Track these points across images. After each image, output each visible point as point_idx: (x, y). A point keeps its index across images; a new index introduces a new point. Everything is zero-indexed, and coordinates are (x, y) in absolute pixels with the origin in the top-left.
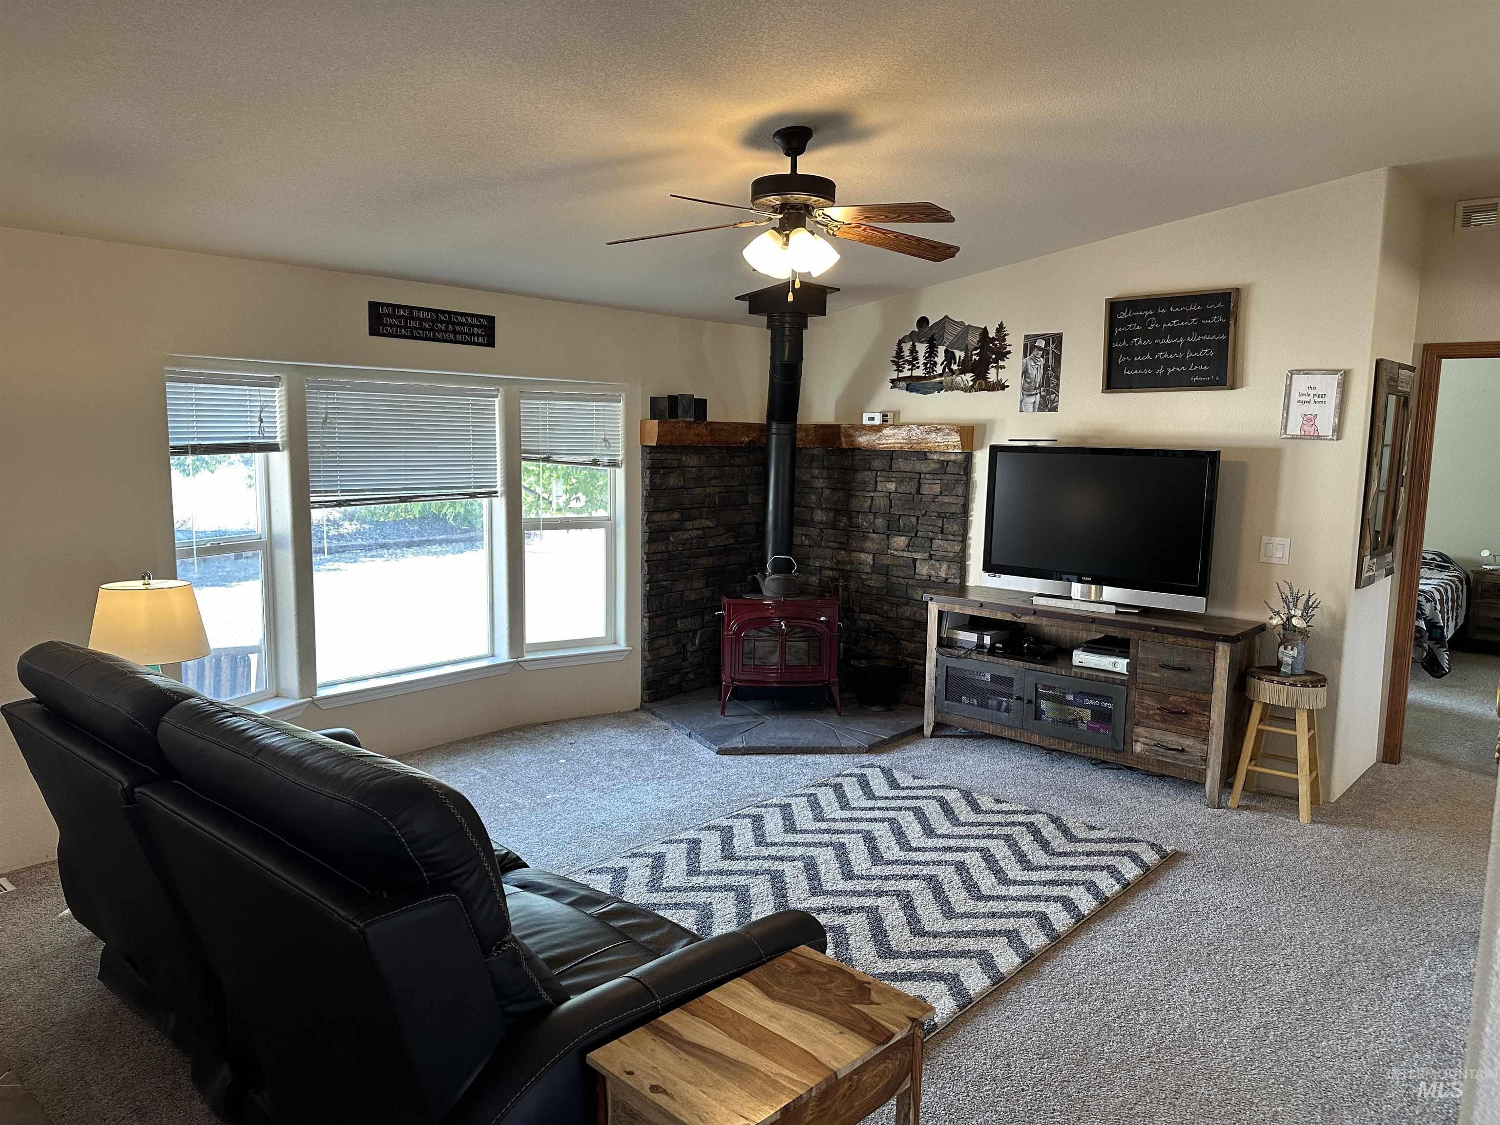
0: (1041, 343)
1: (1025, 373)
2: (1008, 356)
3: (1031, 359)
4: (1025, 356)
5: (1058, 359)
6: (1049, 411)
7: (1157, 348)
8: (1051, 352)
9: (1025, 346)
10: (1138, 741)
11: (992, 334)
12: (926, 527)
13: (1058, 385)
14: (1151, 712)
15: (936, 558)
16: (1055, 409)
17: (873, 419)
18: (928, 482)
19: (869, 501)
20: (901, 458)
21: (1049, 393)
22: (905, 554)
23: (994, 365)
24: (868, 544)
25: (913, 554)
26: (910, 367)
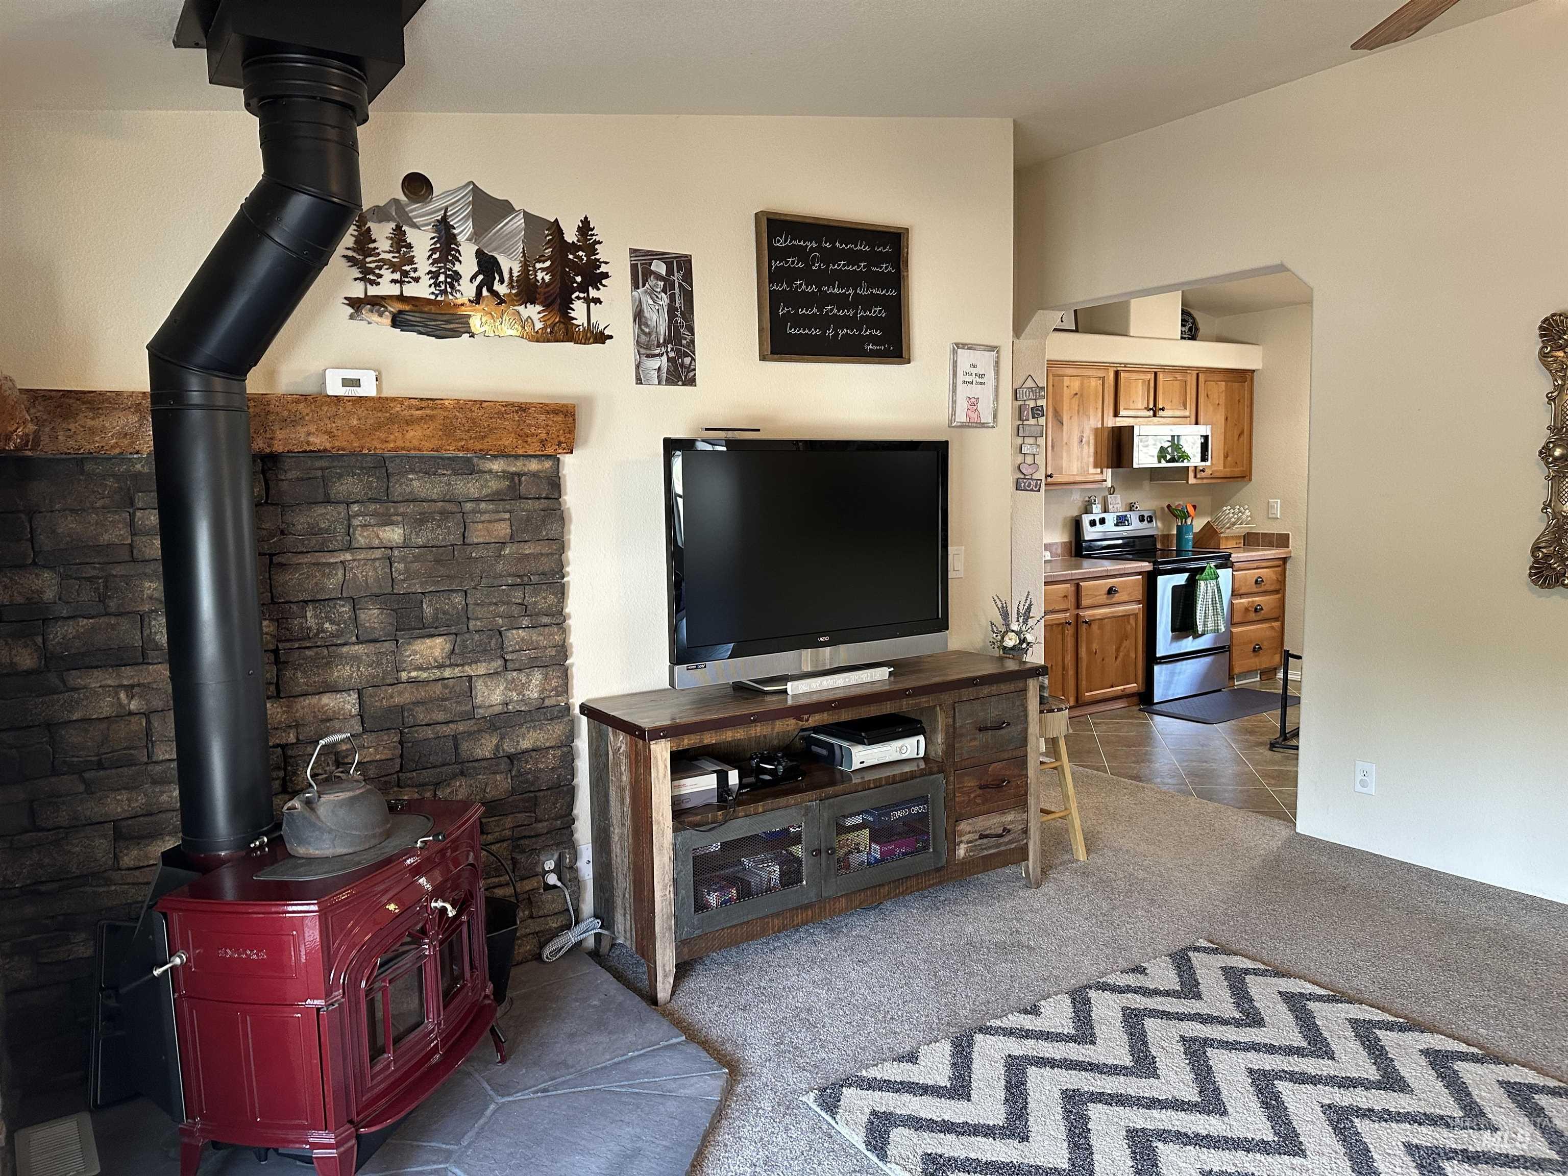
0: (660, 268)
1: (639, 316)
2: (604, 282)
3: (646, 292)
4: (636, 286)
5: (688, 297)
6: (683, 385)
7: (824, 300)
8: (677, 285)
9: (634, 268)
10: (961, 842)
11: (571, 236)
12: (492, 608)
13: (692, 342)
14: (972, 796)
15: (517, 666)
16: (692, 382)
17: (356, 383)
18: (486, 517)
19: (340, 573)
20: (412, 471)
21: (682, 354)
22: (447, 673)
23: (582, 295)
24: (343, 672)
25: (467, 668)
26: (397, 276)
